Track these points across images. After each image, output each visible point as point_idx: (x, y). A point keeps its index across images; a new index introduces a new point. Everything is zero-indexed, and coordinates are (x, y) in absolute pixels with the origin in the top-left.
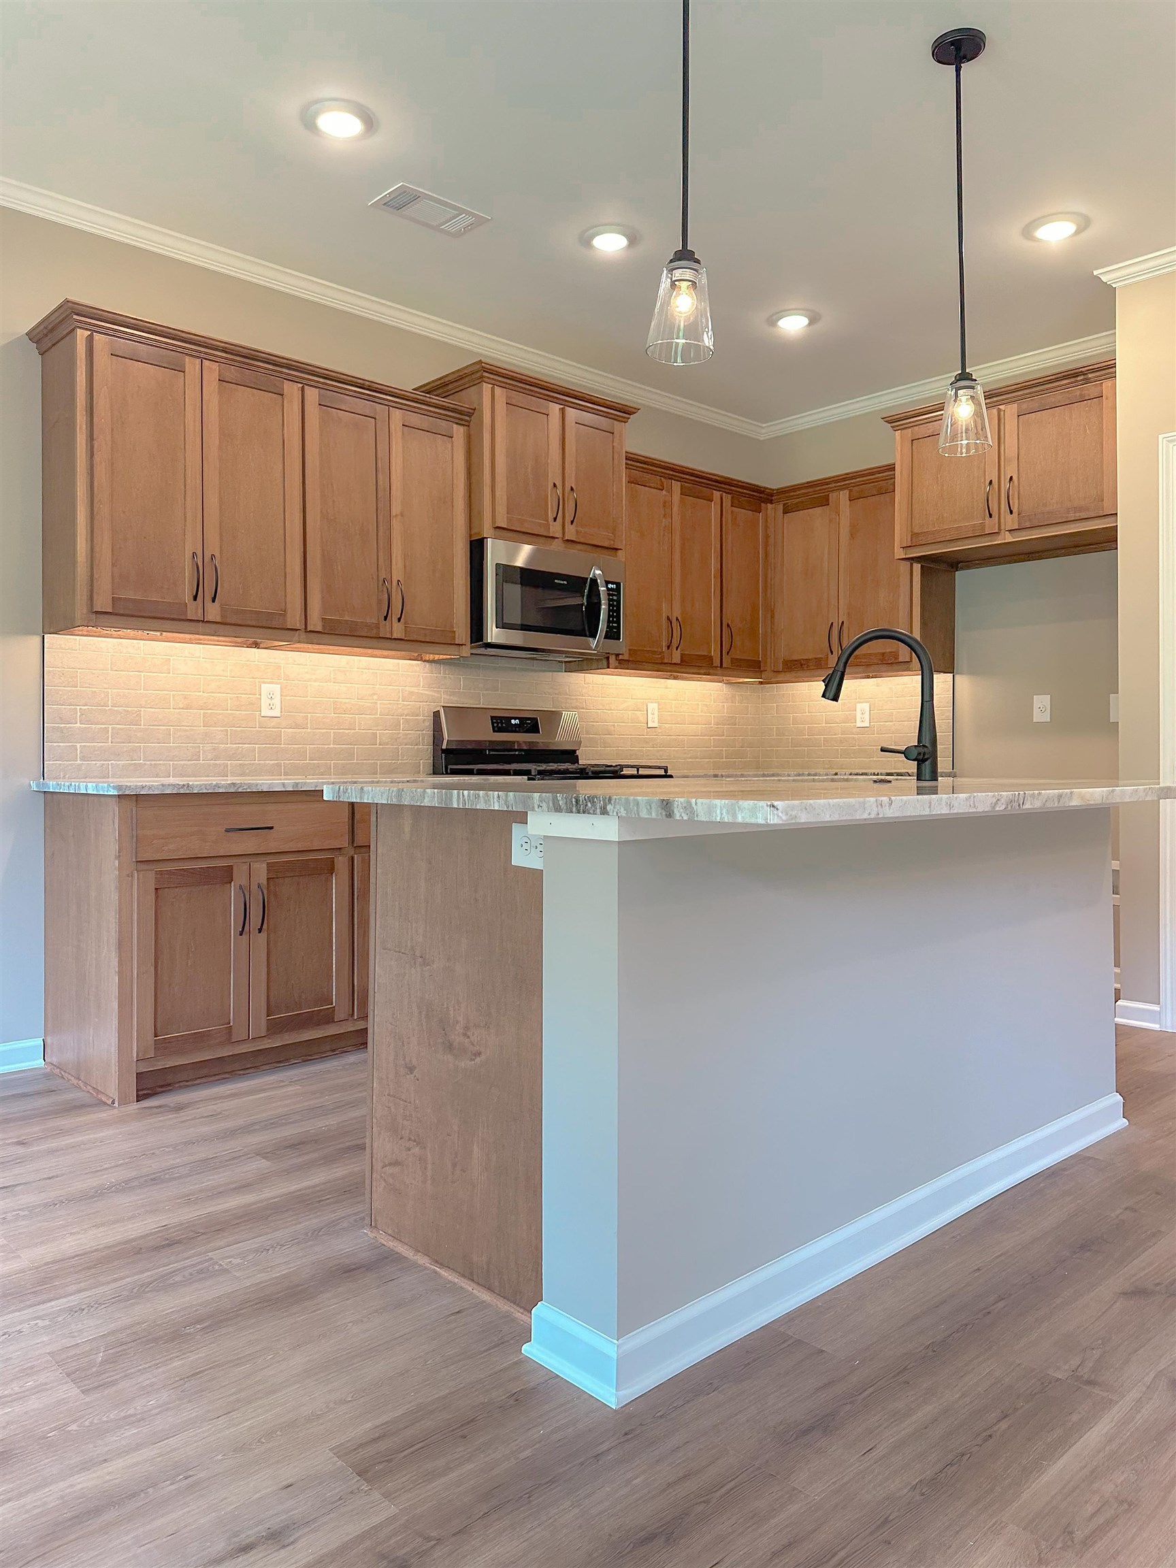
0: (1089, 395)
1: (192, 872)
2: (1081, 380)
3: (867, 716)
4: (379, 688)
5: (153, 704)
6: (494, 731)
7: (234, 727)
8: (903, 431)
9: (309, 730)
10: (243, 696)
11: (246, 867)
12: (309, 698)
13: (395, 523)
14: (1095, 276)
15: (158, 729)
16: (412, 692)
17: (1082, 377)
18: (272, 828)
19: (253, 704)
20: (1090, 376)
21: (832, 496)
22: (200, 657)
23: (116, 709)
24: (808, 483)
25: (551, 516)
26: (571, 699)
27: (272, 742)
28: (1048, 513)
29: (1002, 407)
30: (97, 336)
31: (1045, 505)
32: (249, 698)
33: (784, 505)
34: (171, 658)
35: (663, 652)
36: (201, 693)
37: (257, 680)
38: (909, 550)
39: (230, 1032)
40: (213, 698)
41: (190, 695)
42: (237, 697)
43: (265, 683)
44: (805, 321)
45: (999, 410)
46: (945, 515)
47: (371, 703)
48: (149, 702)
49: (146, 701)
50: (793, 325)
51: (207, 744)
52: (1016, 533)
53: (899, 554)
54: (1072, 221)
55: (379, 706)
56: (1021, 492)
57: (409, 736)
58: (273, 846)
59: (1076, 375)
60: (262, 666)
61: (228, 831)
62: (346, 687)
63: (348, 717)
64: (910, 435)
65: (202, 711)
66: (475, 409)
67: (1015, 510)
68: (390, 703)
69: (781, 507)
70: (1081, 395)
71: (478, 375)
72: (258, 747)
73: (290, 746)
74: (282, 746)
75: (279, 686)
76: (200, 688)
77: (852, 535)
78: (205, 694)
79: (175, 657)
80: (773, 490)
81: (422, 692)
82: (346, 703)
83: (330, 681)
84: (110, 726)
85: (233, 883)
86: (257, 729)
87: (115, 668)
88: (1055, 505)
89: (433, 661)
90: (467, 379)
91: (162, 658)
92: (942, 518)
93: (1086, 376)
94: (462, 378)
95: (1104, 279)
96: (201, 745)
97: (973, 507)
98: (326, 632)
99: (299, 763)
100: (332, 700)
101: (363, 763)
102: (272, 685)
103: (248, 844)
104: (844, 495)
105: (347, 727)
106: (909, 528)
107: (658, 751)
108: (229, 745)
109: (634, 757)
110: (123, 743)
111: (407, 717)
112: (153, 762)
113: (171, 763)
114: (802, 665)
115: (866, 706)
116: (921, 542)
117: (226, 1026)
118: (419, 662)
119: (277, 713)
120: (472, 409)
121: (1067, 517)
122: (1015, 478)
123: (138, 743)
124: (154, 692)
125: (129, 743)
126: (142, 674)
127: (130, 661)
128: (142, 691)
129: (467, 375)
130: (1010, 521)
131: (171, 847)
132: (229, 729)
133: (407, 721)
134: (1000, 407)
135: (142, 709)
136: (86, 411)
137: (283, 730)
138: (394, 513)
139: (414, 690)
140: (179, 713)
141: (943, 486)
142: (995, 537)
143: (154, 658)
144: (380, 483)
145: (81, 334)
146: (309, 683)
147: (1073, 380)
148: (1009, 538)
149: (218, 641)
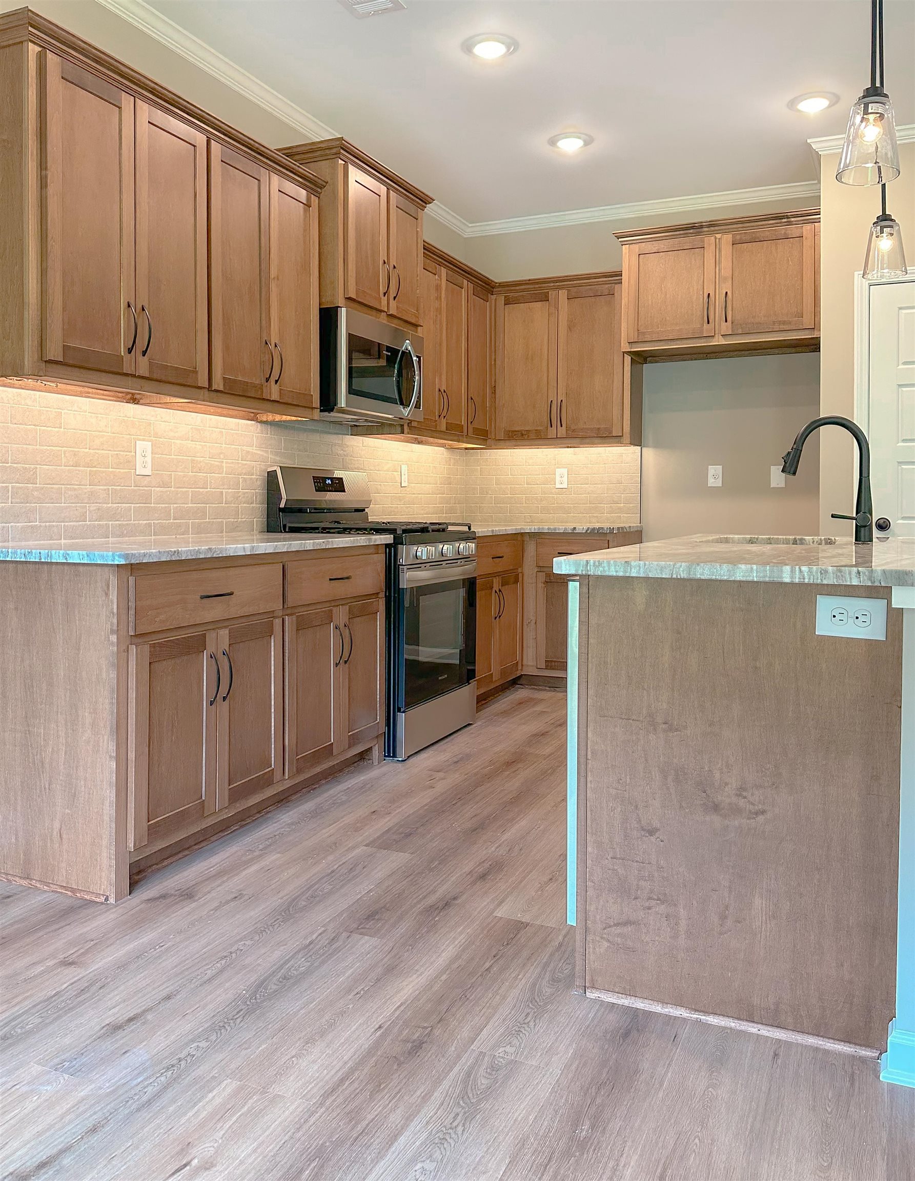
0: (792, 234)
1: (176, 643)
2: (785, 222)
3: (565, 479)
4: (225, 447)
5: (47, 460)
6: (316, 491)
7: (114, 486)
8: (631, 246)
9: (173, 489)
10: (122, 453)
11: (215, 635)
12: (173, 457)
13: (273, 286)
14: (809, 143)
15: (52, 488)
16: (249, 452)
17: (785, 220)
18: (231, 594)
19: (129, 462)
20: (793, 219)
21: (552, 294)
22: (86, 412)
23: (15, 465)
24: (529, 280)
25: (382, 290)
26: (354, 460)
27: (144, 502)
28: (757, 323)
29: (718, 236)
30: (50, 55)
31: (754, 317)
32: (126, 455)
33: (505, 297)
34: (63, 412)
35: (436, 421)
36: (88, 450)
37: (132, 437)
38: (634, 345)
39: (203, 807)
40: (97, 455)
41: (78, 451)
42: (117, 454)
43: (140, 440)
44: (580, 143)
45: (716, 238)
46: (668, 318)
47: (219, 462)
48: (43, 458)
49: (42, 457)
50: (570, 146)
51: (93, 503)
52: (728, 338)
53: (626, 347)
54: (827, 98)
55: (224, 465)
56: (734, 305)
57: (246, 495)
58: (235, 611)
59: (783, 217)
60: (137, 423)
61: (203, 597)
62: (200, 445)
63: (203, 476)
64: (637, 250)
65: (89, 469)
66: (327, 183)
67: (729, 319)
68: (233, 462)
69: (501, 300)
70: (785, 233)
71: (334, 151)
72: (134, 507)
73: (159, 505)
74: (152, 505)
75: (150, 443)
76: (87, 444)
77: (570, 328)
78: (92, 451)
79: (66, 411)
80: (496, 283)
81: (256, 452)
82: (200, 462)
83: (187, 439)
84: (10, 485)
85: (205, 652)
86: (132, 487)
87: (15, 421)
88: (763, 318)
89: (265, 422)
90: (319, 153)
91: (55, 412)
92: (665, 320)
93: (789, 220)
94: (312, 151)
95: (814, 146)
96: (88, 505)
97: (692, 314)
98: (226, 391)
99: (165, 523)
100: (190, 458)
101: (213, 522)
102: (144, 442)
103: (215, 611)
104: (563, 294)
105: (201, 486)
106: (636, 327)
107: (407, 507)
108: (110, 505)
109: (393, 513)
110: (22, 503)
111: (245, 476)
112: (47, 524)
113: (63, 524)
114: (522, 435)
115: (565, 471)
116: (646, 340)
117: (199, 801)
118: (253, 422)
119: (148, 472)
120: (324, 181)
121: (773, 328)
122: (729, 294)
123: (34, 503)
124: (48, 448)
125: (27, 503)
126: (38, 428)
127: (28, 413)
128: (38, 446)
129: (321, 149)
130: (726, 328)
131: (162, 617)
132: (110, 488)
133: (245, 480)
134: (717, 235)
135: (38, 466)
136: (37, 136)
137: (153, 489)
138: (272, 276)
139: (249, 449)
140: (69, 470)
141: (666, 295)
142: (710, 339)
143: (48, 411)
144: (263, 245)
145: (33, 49)
146: (173, 441)
147: (779, 221)
148: (723, 342)
149: (103, 395)
